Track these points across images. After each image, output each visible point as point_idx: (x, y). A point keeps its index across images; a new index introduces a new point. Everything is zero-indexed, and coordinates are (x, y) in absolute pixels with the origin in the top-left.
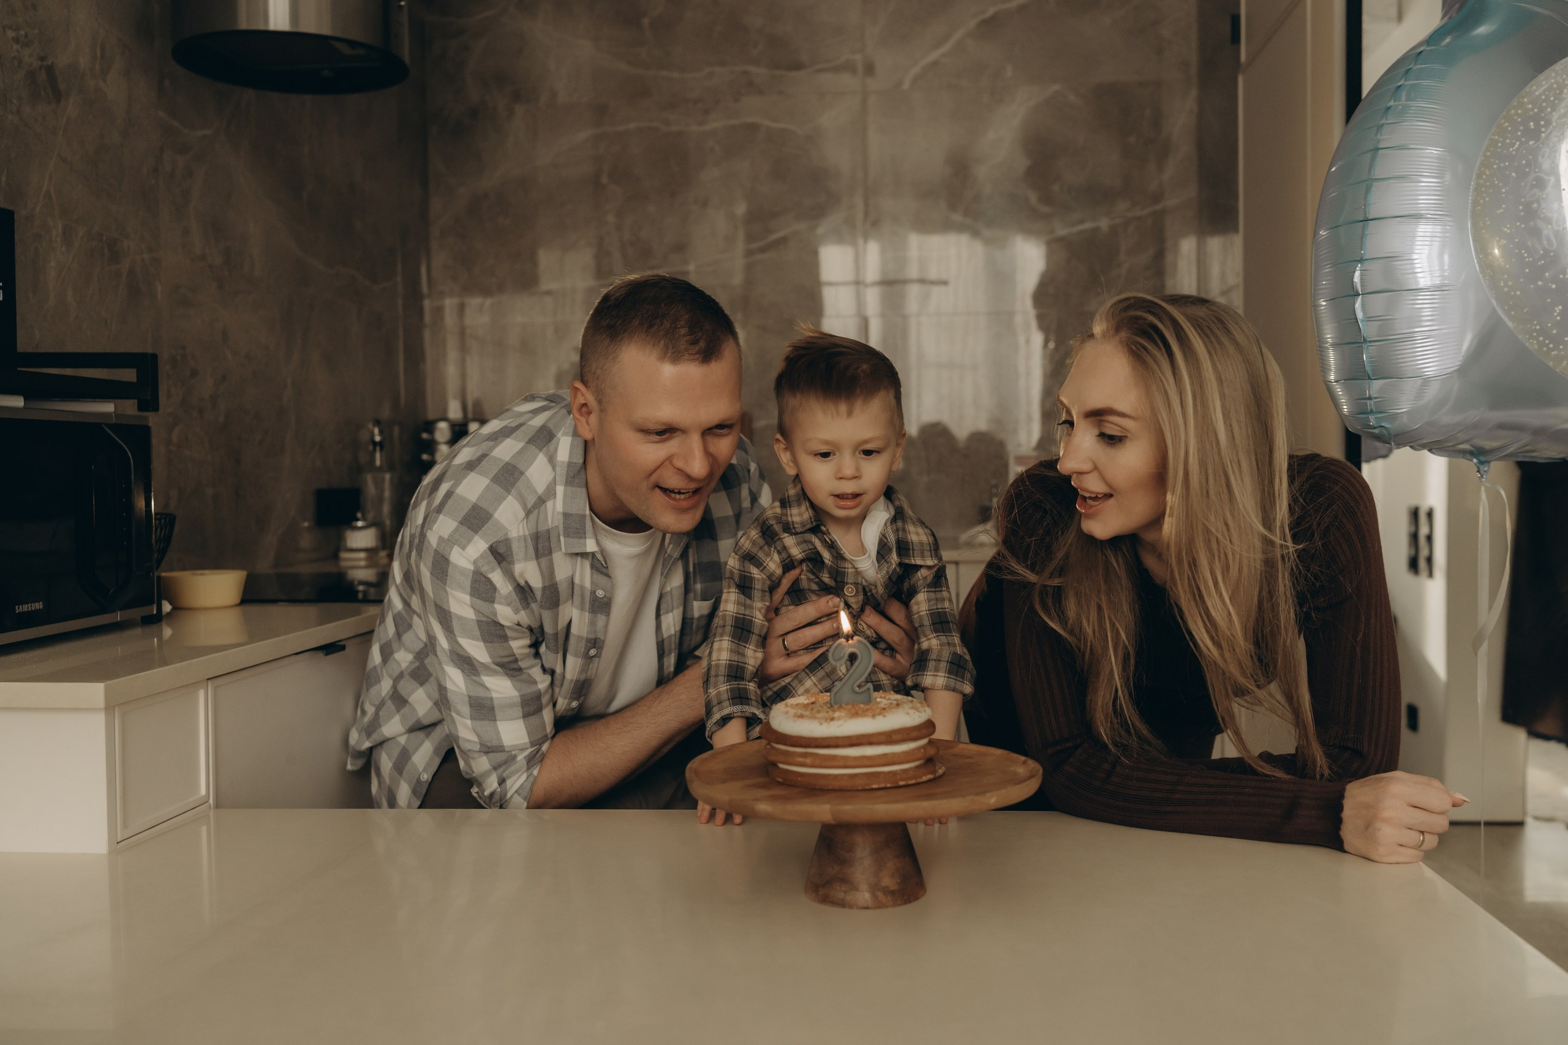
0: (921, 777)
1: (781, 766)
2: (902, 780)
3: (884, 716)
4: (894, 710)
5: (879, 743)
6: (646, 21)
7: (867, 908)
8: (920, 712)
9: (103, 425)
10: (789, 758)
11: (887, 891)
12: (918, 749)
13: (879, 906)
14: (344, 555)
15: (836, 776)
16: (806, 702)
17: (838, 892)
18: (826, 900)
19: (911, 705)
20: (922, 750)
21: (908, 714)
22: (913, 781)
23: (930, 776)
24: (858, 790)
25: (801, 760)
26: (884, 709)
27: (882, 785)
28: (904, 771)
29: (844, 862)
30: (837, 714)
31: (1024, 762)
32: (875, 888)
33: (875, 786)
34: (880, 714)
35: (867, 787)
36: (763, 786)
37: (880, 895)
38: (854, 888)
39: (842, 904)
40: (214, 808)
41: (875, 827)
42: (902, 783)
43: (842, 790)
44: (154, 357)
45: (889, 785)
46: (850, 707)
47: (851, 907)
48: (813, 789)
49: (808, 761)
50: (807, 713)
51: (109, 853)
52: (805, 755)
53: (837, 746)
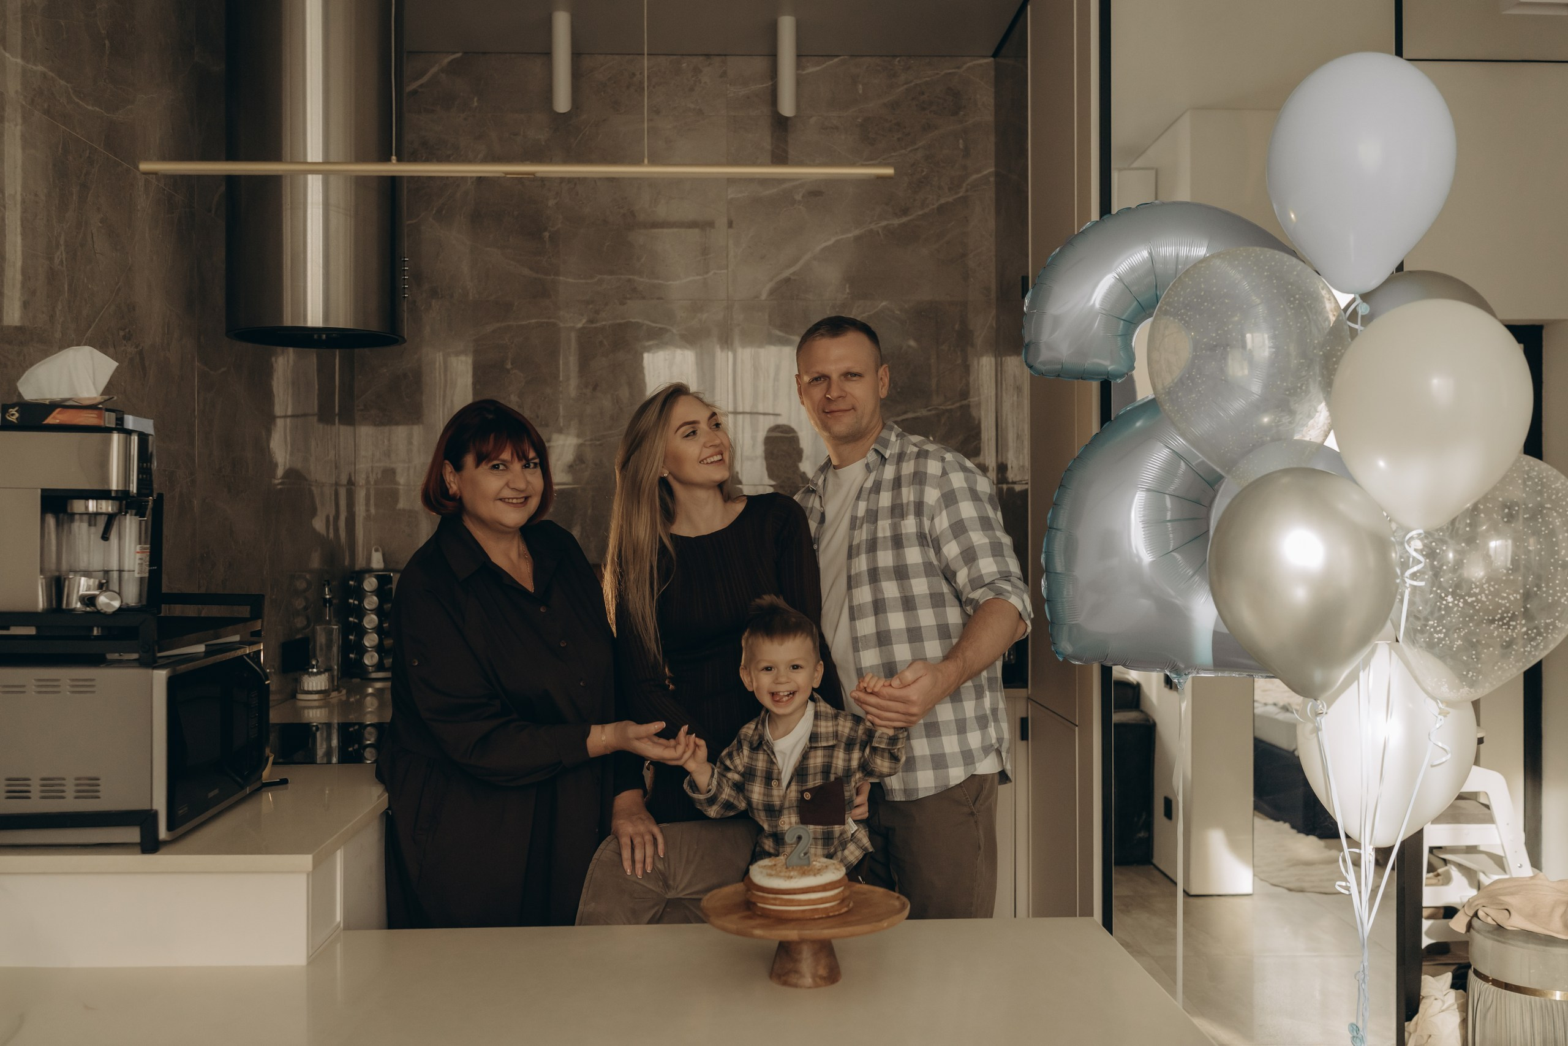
0: (841, 910)
1: (759, 905)
2: (831, 912)
3: (821, 875)
4: (825, 871)
5: (819, 891)
6: (546, 234)
7: (810, 988)
8: (840, 871)
9: (244, 657)
10: (765, 900)
11: (822, 978)
12: (839, 893)
13: (816, 986)
14: (300, 696)
15: (794, 912)
16: (770, 864)
17: (793, 979)
18: (785, 983)
19: (834, 867)
20: (842, 894)
21: (834, 873)
22: (837, 913)
23: (846, 909)
24: (807, 920)
25: (772, 902)
26: (819, 870)
27: (820, 916)
28: (832, 907)
29: (796, 961)
30: (792, 874)
31: (898, 898)
32: (814, 976)
33: (816, 917)
34: (818, 873)
35: (812, 917)
36: (750, 917)
37: (818, 980)
38: (802, 976)
39: (796, 986)
40: (343, 930)
41: (814, 942)
42: (831, 914)
43: (798, 920)
45: (824, 916)
46: (798, 868)
47: (801, 987)
48: (781, 920)
49: (777, 902)
50: (773, 872)
51: (308, 964)
52: (775, 899)
53: (795, 894)
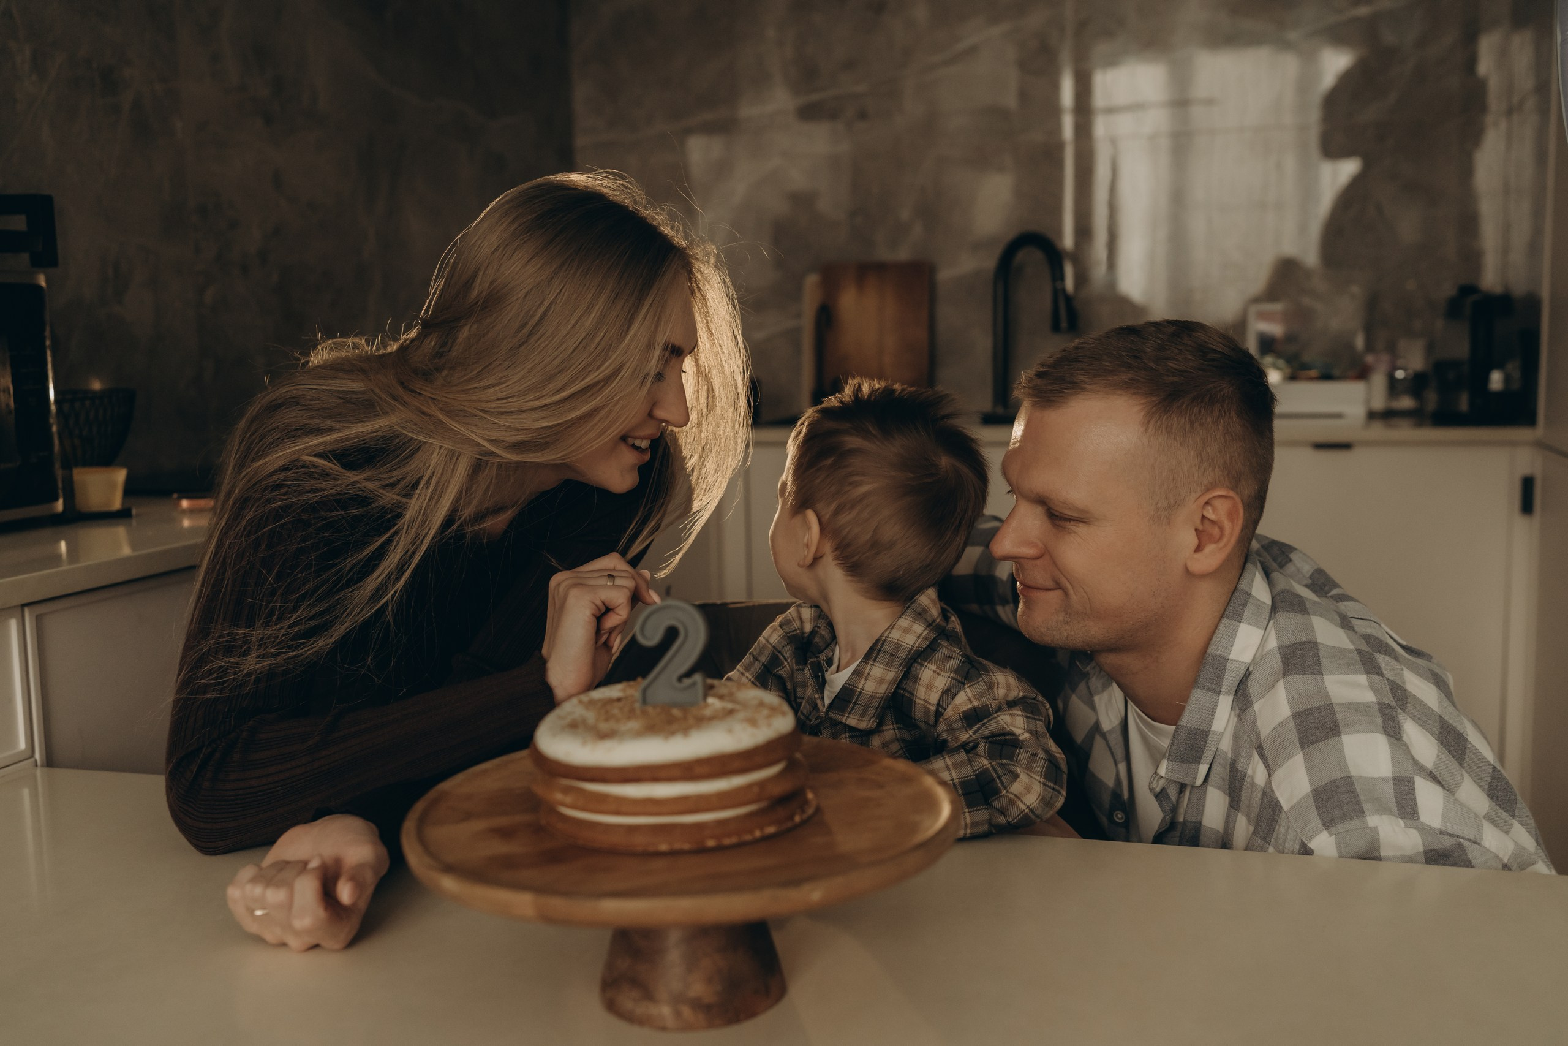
32: (678, 1001)
40: (42, 766)
44: (48, 201)
